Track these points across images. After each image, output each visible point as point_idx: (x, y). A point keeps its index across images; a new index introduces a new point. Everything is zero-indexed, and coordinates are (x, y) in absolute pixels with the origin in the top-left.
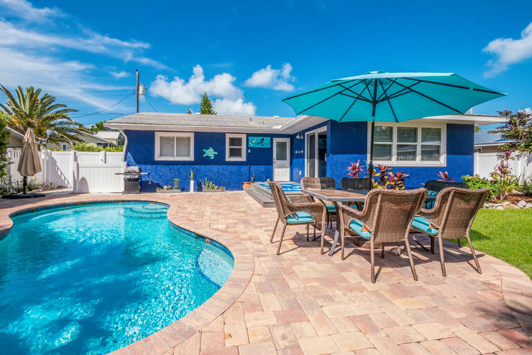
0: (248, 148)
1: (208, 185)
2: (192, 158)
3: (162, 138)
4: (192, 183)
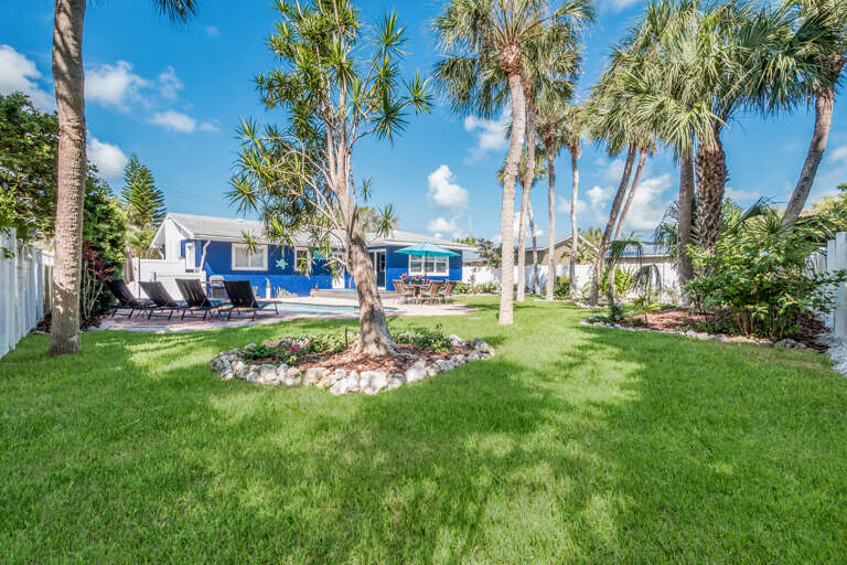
1: (281, 292)
2: (265, 268)
3: (237, 249)
4: (268, 291)
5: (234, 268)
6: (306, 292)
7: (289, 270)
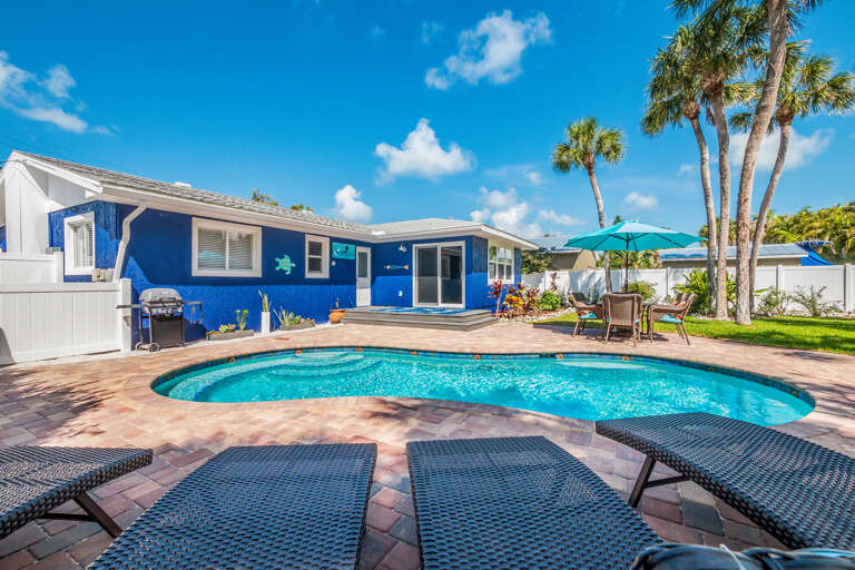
0: (332, 259)
1: (287, 318)
2: (256, 271)
3: (200, 231)
4: (265, 317)
5: (196, 272)
6: (322, 316)
7: (297, 277)
